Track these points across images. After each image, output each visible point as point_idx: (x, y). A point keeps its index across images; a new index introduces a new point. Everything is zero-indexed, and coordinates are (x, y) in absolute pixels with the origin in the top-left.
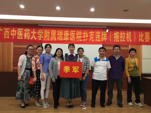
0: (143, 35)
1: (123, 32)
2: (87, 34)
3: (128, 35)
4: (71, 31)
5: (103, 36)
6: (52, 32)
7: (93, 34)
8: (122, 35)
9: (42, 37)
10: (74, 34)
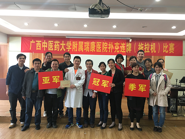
0: (167, 46)
10: (100, 45)
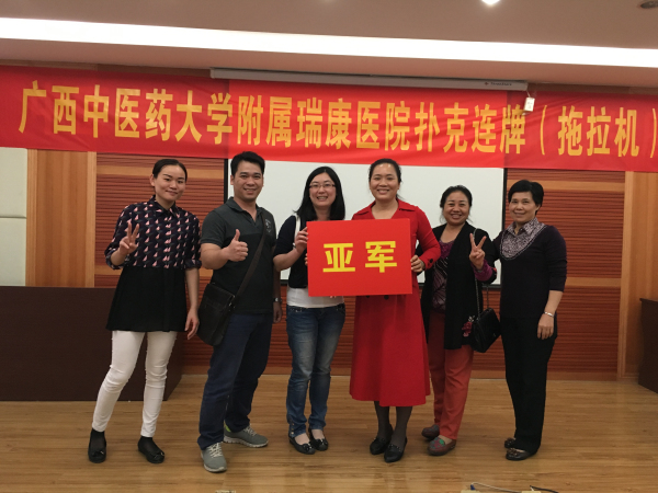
1: (603, 110)
2: (433, 118)
3: (625, 127)
4: (361, 104)
5: (509, 127)
6: (272, 106)
7: (460, 117)
8: (596, 124)
9: (229, 129)
10: (376, 116)
